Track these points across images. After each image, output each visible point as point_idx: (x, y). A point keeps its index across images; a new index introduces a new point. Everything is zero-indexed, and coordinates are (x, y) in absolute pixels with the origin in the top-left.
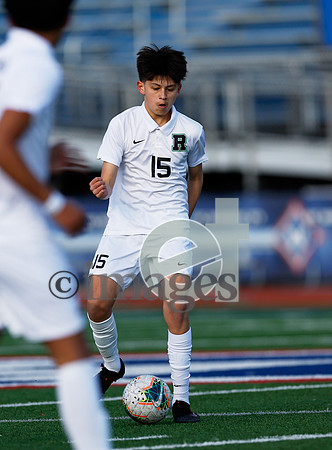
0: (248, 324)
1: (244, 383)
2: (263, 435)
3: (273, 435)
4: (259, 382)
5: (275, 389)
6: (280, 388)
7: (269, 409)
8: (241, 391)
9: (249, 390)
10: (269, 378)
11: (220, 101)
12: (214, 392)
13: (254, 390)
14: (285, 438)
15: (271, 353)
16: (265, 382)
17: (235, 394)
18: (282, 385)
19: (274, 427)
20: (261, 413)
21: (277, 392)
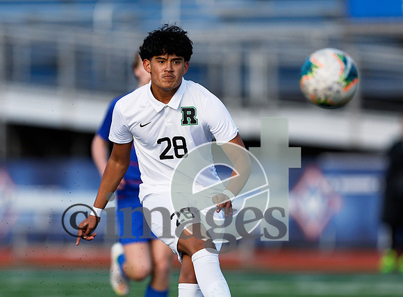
11: (244, 70)
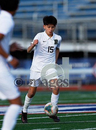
0: (84, 96)
1: (83, 113)
2: (88, 128)
3: (91, 128)
4: (87, 112)
5: (92, 114)
6: (93, 114)
7: (90, 120)
8: (82, 115)
9: (84, 115)
10: (90, 111)
12: (74, 115)
13: (86, 115)
14: (94, 129)
15: (91, 104)
16: (89, 112)
17: (80, 116)
18: (94, 113)
19: (91, 125)
20: (87, 121)
21: (92, 115)
